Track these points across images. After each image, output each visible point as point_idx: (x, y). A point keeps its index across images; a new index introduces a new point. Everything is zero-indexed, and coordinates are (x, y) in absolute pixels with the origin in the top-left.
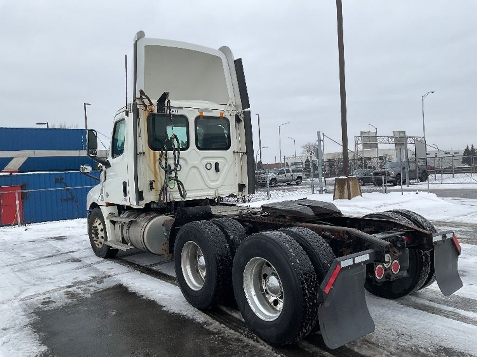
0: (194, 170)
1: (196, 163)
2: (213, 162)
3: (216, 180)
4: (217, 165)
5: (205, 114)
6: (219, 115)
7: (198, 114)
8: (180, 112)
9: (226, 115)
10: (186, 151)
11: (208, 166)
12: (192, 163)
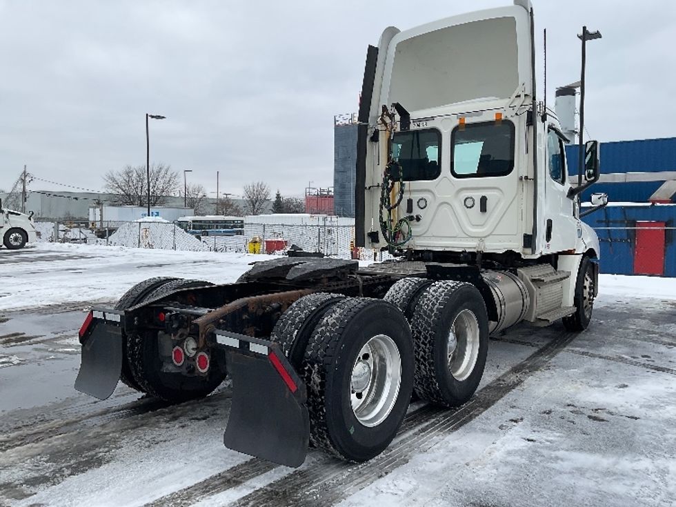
0: (445, 208)
1: (448, 197)
2: (477, 195)
3: (482, 225)
4: (484, 200)
5: (468, 120)
6: (493, 118)
7: (457, 122)
8: (430, 125)
9: (507, 114)
10: (435, 180)
11: (469, 203)
12: (441, 197)
